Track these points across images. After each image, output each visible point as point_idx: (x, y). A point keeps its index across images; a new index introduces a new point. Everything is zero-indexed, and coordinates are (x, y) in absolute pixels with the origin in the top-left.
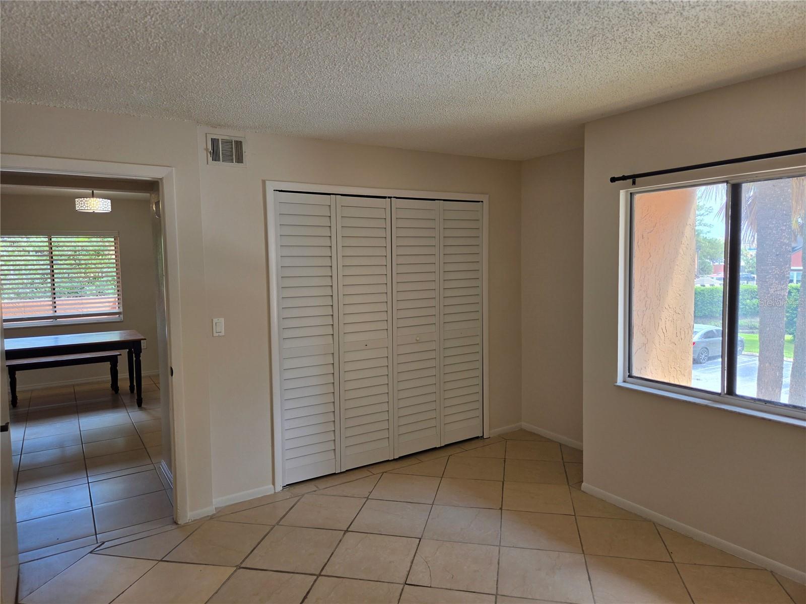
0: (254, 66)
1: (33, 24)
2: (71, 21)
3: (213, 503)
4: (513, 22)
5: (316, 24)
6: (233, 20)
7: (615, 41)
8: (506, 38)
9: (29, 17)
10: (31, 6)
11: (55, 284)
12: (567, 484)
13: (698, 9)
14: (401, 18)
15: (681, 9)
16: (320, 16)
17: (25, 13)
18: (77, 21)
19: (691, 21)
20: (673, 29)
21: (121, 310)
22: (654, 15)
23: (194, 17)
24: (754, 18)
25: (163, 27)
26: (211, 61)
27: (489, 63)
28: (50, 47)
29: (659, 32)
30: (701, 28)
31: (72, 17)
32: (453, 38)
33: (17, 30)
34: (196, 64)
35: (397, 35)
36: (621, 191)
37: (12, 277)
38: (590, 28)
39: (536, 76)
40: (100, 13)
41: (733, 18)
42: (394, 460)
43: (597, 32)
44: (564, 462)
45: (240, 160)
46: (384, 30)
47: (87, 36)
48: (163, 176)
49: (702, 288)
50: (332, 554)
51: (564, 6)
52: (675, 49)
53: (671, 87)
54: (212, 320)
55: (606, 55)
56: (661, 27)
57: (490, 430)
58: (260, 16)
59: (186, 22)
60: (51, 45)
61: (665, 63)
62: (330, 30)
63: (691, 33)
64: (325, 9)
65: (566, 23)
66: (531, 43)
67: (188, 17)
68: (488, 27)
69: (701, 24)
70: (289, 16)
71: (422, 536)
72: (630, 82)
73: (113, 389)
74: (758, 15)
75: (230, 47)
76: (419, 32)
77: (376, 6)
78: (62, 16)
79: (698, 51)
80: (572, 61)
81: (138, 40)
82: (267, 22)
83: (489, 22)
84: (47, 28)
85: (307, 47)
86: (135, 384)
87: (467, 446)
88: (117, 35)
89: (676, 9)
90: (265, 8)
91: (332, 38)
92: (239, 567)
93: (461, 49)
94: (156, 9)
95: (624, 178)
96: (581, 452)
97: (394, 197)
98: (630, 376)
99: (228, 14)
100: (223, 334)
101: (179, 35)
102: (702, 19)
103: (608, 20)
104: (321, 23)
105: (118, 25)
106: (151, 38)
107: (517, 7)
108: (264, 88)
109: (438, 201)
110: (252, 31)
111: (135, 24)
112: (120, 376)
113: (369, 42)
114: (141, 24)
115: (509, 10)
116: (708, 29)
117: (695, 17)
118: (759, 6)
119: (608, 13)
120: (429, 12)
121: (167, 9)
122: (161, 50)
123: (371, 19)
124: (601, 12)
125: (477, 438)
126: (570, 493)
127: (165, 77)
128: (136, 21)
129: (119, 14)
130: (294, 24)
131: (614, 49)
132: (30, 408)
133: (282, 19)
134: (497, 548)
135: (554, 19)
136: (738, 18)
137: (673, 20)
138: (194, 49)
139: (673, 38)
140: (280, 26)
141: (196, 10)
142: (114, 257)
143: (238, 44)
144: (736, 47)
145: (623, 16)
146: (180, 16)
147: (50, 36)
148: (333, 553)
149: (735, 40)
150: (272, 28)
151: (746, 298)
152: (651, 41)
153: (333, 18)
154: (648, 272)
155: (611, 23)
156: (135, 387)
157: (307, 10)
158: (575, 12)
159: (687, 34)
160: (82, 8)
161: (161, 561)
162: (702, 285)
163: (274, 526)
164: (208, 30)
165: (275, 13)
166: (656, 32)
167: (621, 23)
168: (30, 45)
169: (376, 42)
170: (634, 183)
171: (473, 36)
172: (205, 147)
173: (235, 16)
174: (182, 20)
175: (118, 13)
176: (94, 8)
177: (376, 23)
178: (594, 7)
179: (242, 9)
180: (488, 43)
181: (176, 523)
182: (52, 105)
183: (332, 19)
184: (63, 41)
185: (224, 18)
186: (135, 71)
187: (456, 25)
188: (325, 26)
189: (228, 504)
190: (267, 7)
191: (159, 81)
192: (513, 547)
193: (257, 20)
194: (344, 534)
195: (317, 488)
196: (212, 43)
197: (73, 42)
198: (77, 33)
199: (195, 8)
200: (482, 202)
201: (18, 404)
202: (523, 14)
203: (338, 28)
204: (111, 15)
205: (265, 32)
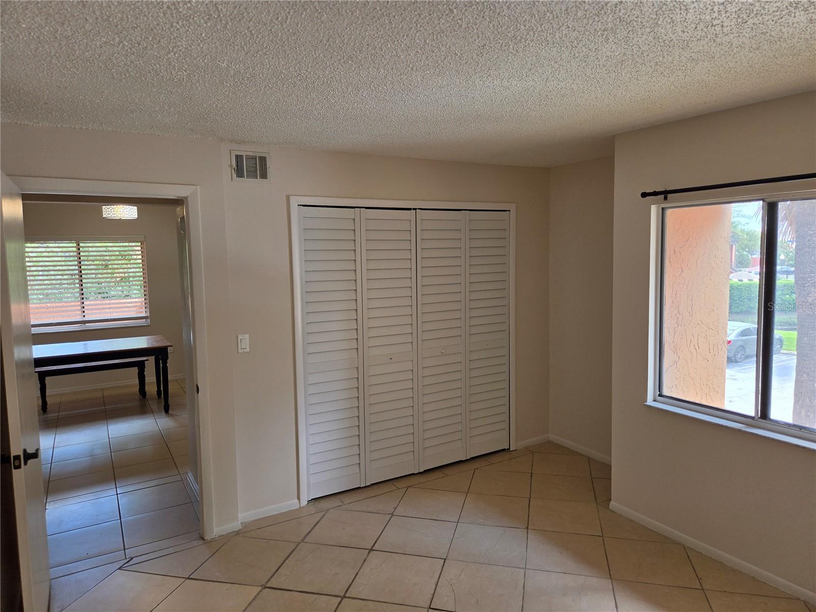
0: (277, 92)
1: (58, 61)
2: (96, 58)
3: (239, 519)
4: (539, 52)
5: (339, 57)
6: (255, 55)
7: (645, 65)
8: (532, 65)
9: (55, 56)
10: (56, 46)
11: (83, 285)
12: (594, 501)
13: (731, 36)
14: (425, 50)
15: (714, 36)
16: (343, 51)
17: (51, 52)
18: (101, 58)
19: (725, 46)
20: (705, 54)
21: (148, 314)
22: (686, 42)
23: (217, 53)
24: (791, 43)
25: (187, 61)
26: (234, 89)
27: (515, 86)
28: (75, 79)
29: (691, 57)
30: (735, 52)
31: (96, 55)
32: (478, 66)
33: (43, 66)
34: (220, 92)
35: (420, 65)
36: (652, 206)
37: (41, 278)
38: (619, 54)
39: (563, 96)
40: (123, 50)
41: (769, 43)
42: (419, 473)
43: (626, 58)
44: (592, 478)
45: (264, 176)
46: (407, 61)
47: (111, 70)
48: (188, 195)
49: (740, 283)
50: (356, 575)
51: (591, 37)
52: (708, 70)
53: (705, 103)
54: (237, 336)
55: (636, 77)
56: (694, 52)
57: (516, 442)
58: (282, 51)
59: (209, 58)
60: (76, 77)
61: (698, 83)
62: (353, 62)
63: (725, 56)
64: (347, 44)
65: (594, 50)
66: (558, 68)
67: (211, 53)
68: (513, 57)
69: (735, 48)
70: (312, 51)
71: (447, 557)
72: (662, 100)
73: (140, 394)
74: (795, 40)
75: (253, 77)
76: (443, 62)
77: (399, 41)
78: (87, 54)
79: (732, 71)
80: (601, 82)
81: (162, 73)
82: (290, 56)
83: (514, 52)
84: (72, 64)
85: (330, 76)
86: (162, 389)
87: (494, 459)
88: (141, 68)
89: (709, 36)
90: (287, 44)
91: (355, 69)
92: (265, 587)
93: (486, 75)
94: (179, 47)
95: (655, 194)
96: (609, 467)
97: (419, 209)
98: (660, 395)
99: (251, 51)
100: (248, 350)
101: (202, 68)
102: (736, 44)
103: (638, 47)
104: (344, 56)
105: (141, 60)
106: (175, 71)
107: (543, 39)
108: (287, 111)
109: (464, 211)
110: (275, 64)
111: (159, 59)
112: (147, 380)
113: (392, 71)
114: (165, 59)
115: (534, 42)
116: (742, 53)
117: (729, 43)
118: (796, 32)
119: (638, 41)
120: (453, 46)
121: (191, 47)
122: (185, 81)
123: (394, 52)
124: (630, 41)
125: (504, 450)
126: (598, 512)
127: (189, 103)
128: (160, 57)
129: (143, 52)
130: (316, 58)
131: (644, 72)
132: (60, 414)
133: (304, 53)
134: (523, 571)
135: (582, 48)
136: (774, 43)
137: (706, 46)
138: (217, 80)
139: (706, 62)
140: (303, 59)
141: (219, 47)
142: (140, 257)
143: (261, 74)
144: (773, 68)
145: (653, 44)
146: (203, 52)
147: (75, 70)
148: (357, 573)
149: (772, 62)
150: (294, 61)
151: (785, 293)
152: (682, 64)
153: (356, 52)
154: (680, 288)
155: (641, 50)
156: (162, 392)
157: (330, 45)
158: (603, 42)
159: (720, 58)
160: (105, 47)
161: (188, 578)
162: (740, 280)
163: (300, 543)
164: (231, 63)
165: (298, 49)
166: (688, 56)
167: (651, 49)
168: (56, 78)
169: (400, 71)
170: (666, 198)
171: (499, 63)
172: (230, 163)
173: (258, 52)
174: (206, 55)
175: (141, 51)
176: (118, 47)
177: (399, 55)
178: (623, 37)
179: (265, 46)
180: (514, 70)
181: (203, 539)
182: (77, 127)
183: (354, 53)
184: (88, 74)
185: (246, 54)
186: (160, 99)
187: (480, 55)
188: (348, 59)
189: (253, 519)
190: (290, 43)
191: (183, 106)
192: (539, 570)
193: (280, 55)
194: (369, 553)
195: (342, 502)
196: (235, 74)
197: (97, 75)
198: (101, 67)
199: (217, 45)
200: (509, 211)
201: (48, 410)
202: (549, 44)
203: (361, 61)
204: (134, 52)
205: (288, 64)
